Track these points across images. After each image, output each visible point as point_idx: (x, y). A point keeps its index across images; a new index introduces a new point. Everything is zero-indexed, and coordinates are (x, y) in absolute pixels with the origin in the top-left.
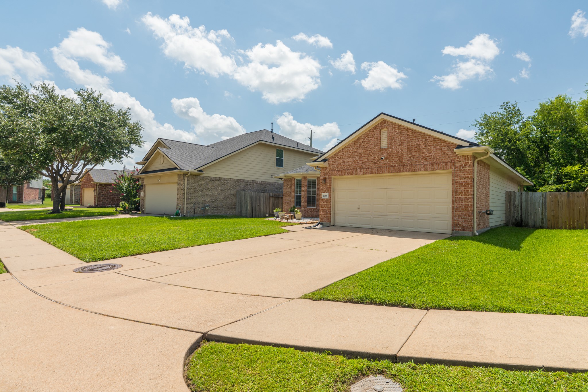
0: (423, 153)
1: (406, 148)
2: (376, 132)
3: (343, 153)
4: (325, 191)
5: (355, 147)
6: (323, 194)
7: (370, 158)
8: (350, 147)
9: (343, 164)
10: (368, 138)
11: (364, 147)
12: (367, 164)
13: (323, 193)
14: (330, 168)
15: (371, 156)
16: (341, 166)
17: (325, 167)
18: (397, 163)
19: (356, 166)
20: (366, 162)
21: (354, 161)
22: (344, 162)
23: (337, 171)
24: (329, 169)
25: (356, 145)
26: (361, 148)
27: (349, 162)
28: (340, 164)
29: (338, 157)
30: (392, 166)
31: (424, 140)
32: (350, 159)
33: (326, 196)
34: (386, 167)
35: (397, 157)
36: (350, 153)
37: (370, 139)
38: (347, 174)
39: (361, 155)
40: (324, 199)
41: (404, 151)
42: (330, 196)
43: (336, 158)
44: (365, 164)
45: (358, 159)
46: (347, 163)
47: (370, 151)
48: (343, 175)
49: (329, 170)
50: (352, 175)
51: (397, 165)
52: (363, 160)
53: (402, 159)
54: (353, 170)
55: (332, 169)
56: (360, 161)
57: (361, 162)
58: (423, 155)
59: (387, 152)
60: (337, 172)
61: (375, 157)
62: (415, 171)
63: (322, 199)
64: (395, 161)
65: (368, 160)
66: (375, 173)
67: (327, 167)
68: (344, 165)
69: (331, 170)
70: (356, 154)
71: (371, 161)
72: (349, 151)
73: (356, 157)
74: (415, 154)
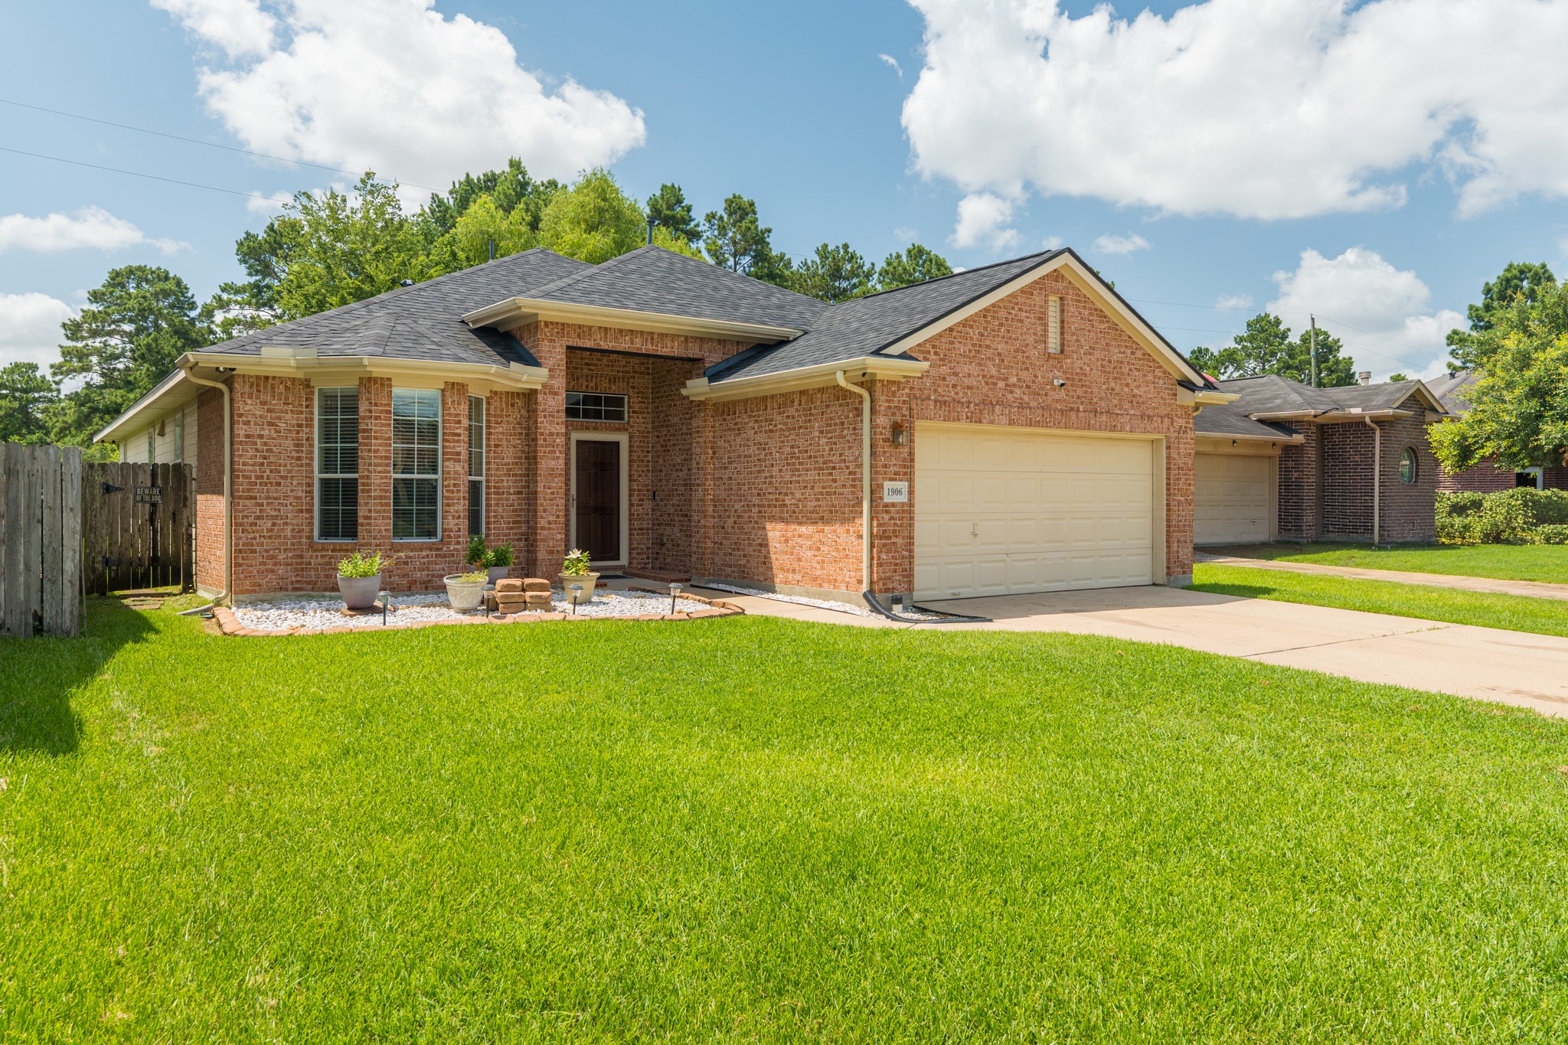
0: (1127, 385)
1: (1099, 364)
2: (1037, 299)
3: (953, 343)
4: (896, 473)
5: (986, 329)
6: (887, 485)
7: (1024, 375)
8: (971, 327)
9: (951, 380)
10: (1020, 310)
11: (1010, 338)
12: (1018, 392)
13: (891, 479)
14: (912, 389)
15: (1027, 369)
16: (947, 386)
17: (894, 382)
18: (1082, 403)
19: (990, 393)
20: (1015, 385)
21: (984, 376)
22: (956, 374)
23: (936, 401)
24: (907, 391)
25: (989, 322)
26: (1003, 337)
27: (969, 375)
28: (944, 379)
29: (936, 353)
30: (1072, 409)
31: (1129, 351)
32: (973, 368)
33: (899, 492)
34: (1062, 411)
35: (1083, 386)
36: (974, 345)
37: (1025, 314)
38: (967, 418)
39: (1003, 361)
40: (893, 505)
41: (1094, 371)
42: (911, 492)
43: (929, 352)
44: (1011, 392)
45: (994, 371)
46: (965, 380)
47: (1024, 352)
48: (954, 420)
49: (909, 395)
50: (980, 422)
51: (1081, 409)
52: (1006, 379)
53: (1092, 393)
54: (982, 406)
55: (918, 393)
56: (1000, 379)
57: (1001, 384)
58: (1126, 389)
59: (1062, 367)
60: (935, 406)
61: (1036, 377)
62: (1113, 429)
63: (886, 505)
64: (1078, 397)
65: (1019, 380)
66: (1038, 424)
67: (899, 383)
68: (954, 386)
69: (916, 398)
70: (989, 353)
71: (1028, 387)
72: (972, 339)
73: (990, 364)
74: (1112, 384)
